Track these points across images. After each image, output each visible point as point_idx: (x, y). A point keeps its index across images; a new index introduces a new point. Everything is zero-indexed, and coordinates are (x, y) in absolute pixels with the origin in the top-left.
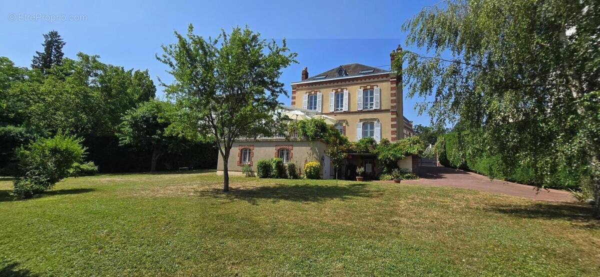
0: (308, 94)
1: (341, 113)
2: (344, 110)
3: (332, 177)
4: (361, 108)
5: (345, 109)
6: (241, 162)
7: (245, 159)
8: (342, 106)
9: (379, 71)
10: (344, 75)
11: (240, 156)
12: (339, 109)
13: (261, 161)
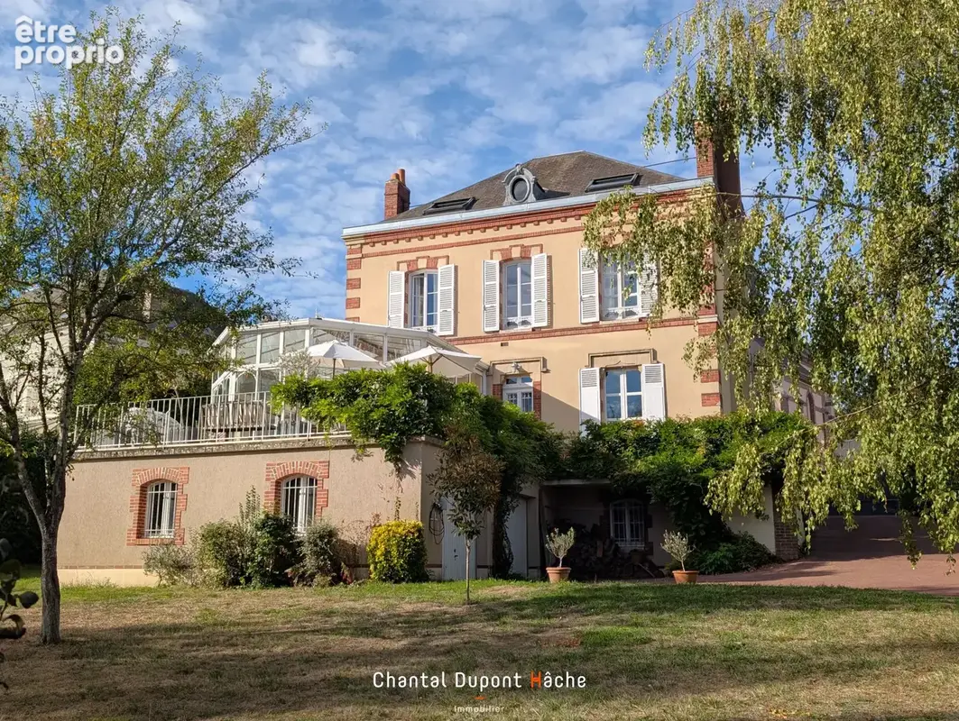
0: (404, 267)
1: (522, 336)
2: (534, 325)
3: (535, 573)
4: (594, 315)
5: (537, 319)
6: (140, 535)
7: (157, 522)
8: (527, 311)
9: (656, 178)
10: (532, 198)
11: (136, 507)
12: (518, 319)
13: (216, 521)
